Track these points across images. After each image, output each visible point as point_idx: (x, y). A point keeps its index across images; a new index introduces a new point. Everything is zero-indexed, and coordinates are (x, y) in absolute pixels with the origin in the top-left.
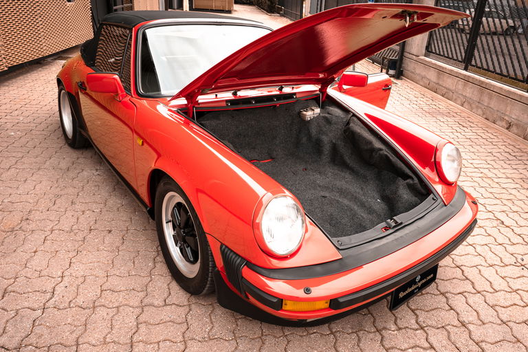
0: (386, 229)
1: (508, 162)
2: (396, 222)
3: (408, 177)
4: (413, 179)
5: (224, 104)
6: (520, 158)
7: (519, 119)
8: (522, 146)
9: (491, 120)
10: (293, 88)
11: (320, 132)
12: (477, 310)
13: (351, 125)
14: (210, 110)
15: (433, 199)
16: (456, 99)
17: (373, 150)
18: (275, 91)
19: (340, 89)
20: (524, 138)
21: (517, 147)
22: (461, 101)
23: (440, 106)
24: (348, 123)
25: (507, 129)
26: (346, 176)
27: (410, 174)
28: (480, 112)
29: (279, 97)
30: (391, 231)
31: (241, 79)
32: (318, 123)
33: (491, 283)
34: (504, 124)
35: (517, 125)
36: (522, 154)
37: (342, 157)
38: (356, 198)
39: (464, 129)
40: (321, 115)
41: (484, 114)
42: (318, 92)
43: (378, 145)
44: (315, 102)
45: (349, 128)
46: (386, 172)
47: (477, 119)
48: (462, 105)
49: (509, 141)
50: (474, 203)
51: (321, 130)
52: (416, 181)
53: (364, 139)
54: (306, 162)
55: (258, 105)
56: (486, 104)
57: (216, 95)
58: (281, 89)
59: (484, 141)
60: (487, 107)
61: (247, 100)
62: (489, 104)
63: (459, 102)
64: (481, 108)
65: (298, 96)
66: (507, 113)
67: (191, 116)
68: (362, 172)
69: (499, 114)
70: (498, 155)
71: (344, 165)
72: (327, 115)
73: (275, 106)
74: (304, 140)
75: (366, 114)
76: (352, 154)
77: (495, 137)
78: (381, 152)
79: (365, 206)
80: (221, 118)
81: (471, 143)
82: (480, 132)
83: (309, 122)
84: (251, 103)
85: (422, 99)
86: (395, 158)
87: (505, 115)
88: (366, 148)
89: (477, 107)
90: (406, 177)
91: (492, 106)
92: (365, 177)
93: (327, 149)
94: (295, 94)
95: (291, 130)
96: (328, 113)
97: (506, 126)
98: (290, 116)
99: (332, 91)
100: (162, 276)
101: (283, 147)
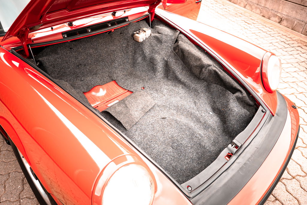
0: (229, 156)
1: (285, 50)
2: (236, 147)
3: (237, 90)
4: (241, 92)
5: (61, 37)
6: (293, 46)
7: (289, 15)
8: (291, 36)
9: (266, 17)
10: (125, 11)
11: (153, 51)
12: (297, 197)
13: (180, 42)
14: (47, 44)
15: (262, 111)
16: (240, 3)
17: (202, 67)
18: (109, 17)
19: (164, 8)
20: (292, 29)
21: (288, 36)
22: (244, 4)
23: (230, 9)
24: (177, 41)
25: (279, 23)
26: (180, 92)
27: (239, 88)
28: (258, 11)
29: (113, 23)
30: (234, 158)
31: (72, 10)
32: (150, 44)
33: (300, 166)
34: (277, 19)
35: (287, 20)
36: (293, 42)
37: (174, 73)
38: (191, 114)
39: (249, 25)
40: (153, 35)
41: (261, 13)
42: (147, 13)
43: (206, 61)
44: (145, 22)
45: (178, 46)
46: (215, 85)
47: (257, 17)
48: (245, 7)
49: (281, 32)
50: (294, 107)
51: (154, 49)
52: (245, 94)
53: (193, 56)
54: (143, 80)
55: (94, 33)
56: (263, 5)
57: (52, 28)
58: (114, 14)
59: (265, 34)
60: (264, 7)
61: (83, 30)
62: (265, 5)
63: (242, 5)
64: (259, 8)
65: (130, 19)
66: (280, 11)
67: (27, 53)
68: (193, 86)
69: (273, 12)
70: (277, 44)
71: (176, 80)
72: (157, 35)
73: (110, 32)
74: (140, 59)
75: (191, 31)
76: (182, 69)
77: (271, 30)
78: (210, 68)
79: (200, 122)
80: (59, 51)
81: (257, 37)
82: (260, 27)
83: (142, 43)
84: (87, 32)
85: (216, 5)
86: (224, 73)
87: (278, 12)
88: (195, 64)
89: (256, 8)
90: (234, 90)
91: (267, 6)
92: (196, 90)
93: (160, 66)
94: (127, 17)
95: (127, 52)
96: (159, 33)
97: (278, 21)
98: (125, 39)
99: (159, 11)
100: (30, 198)
101: (121, 68)
